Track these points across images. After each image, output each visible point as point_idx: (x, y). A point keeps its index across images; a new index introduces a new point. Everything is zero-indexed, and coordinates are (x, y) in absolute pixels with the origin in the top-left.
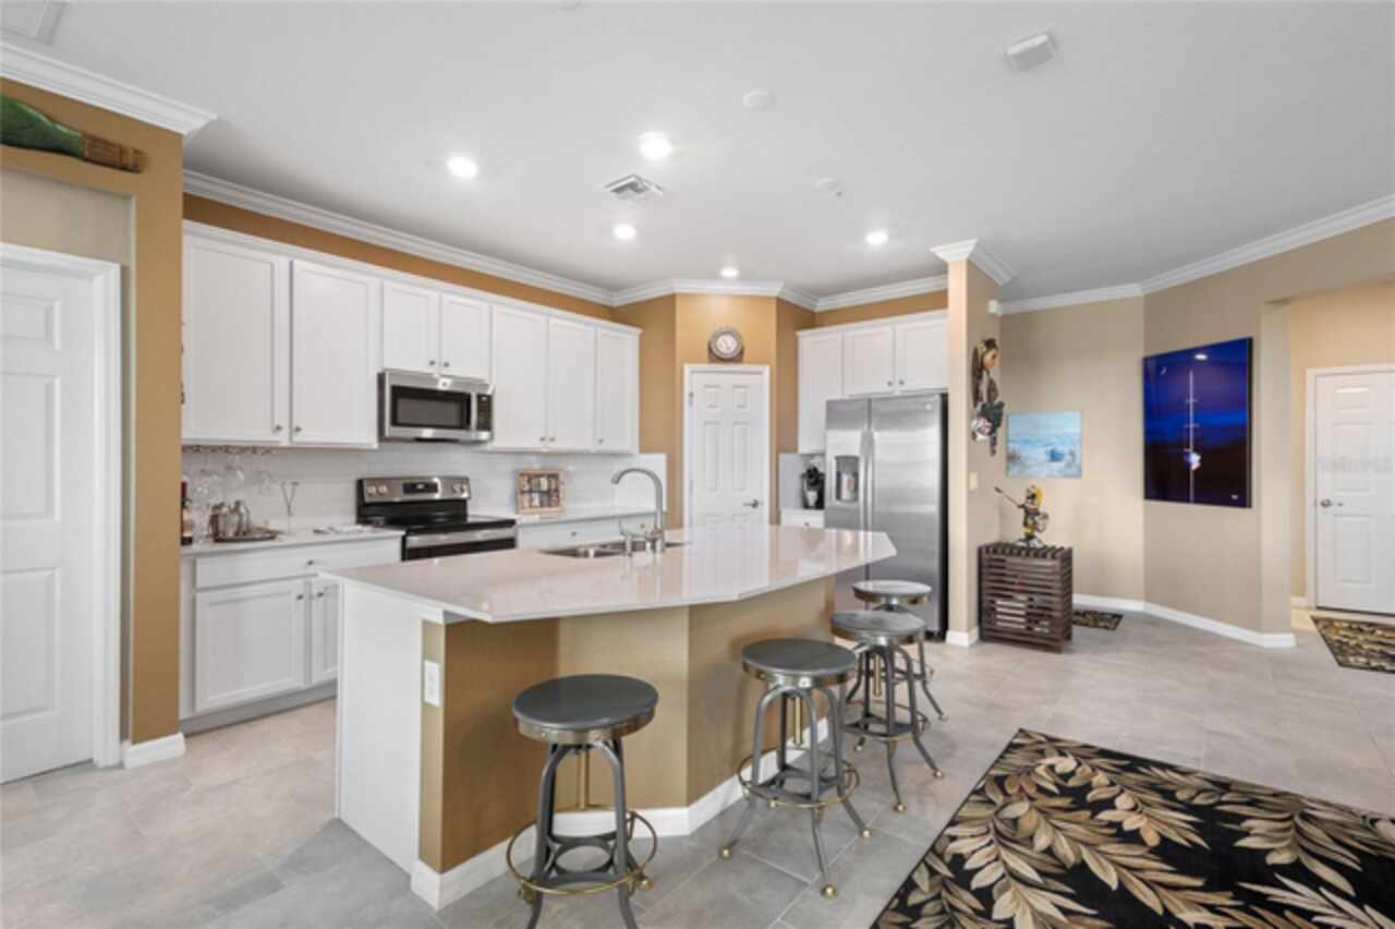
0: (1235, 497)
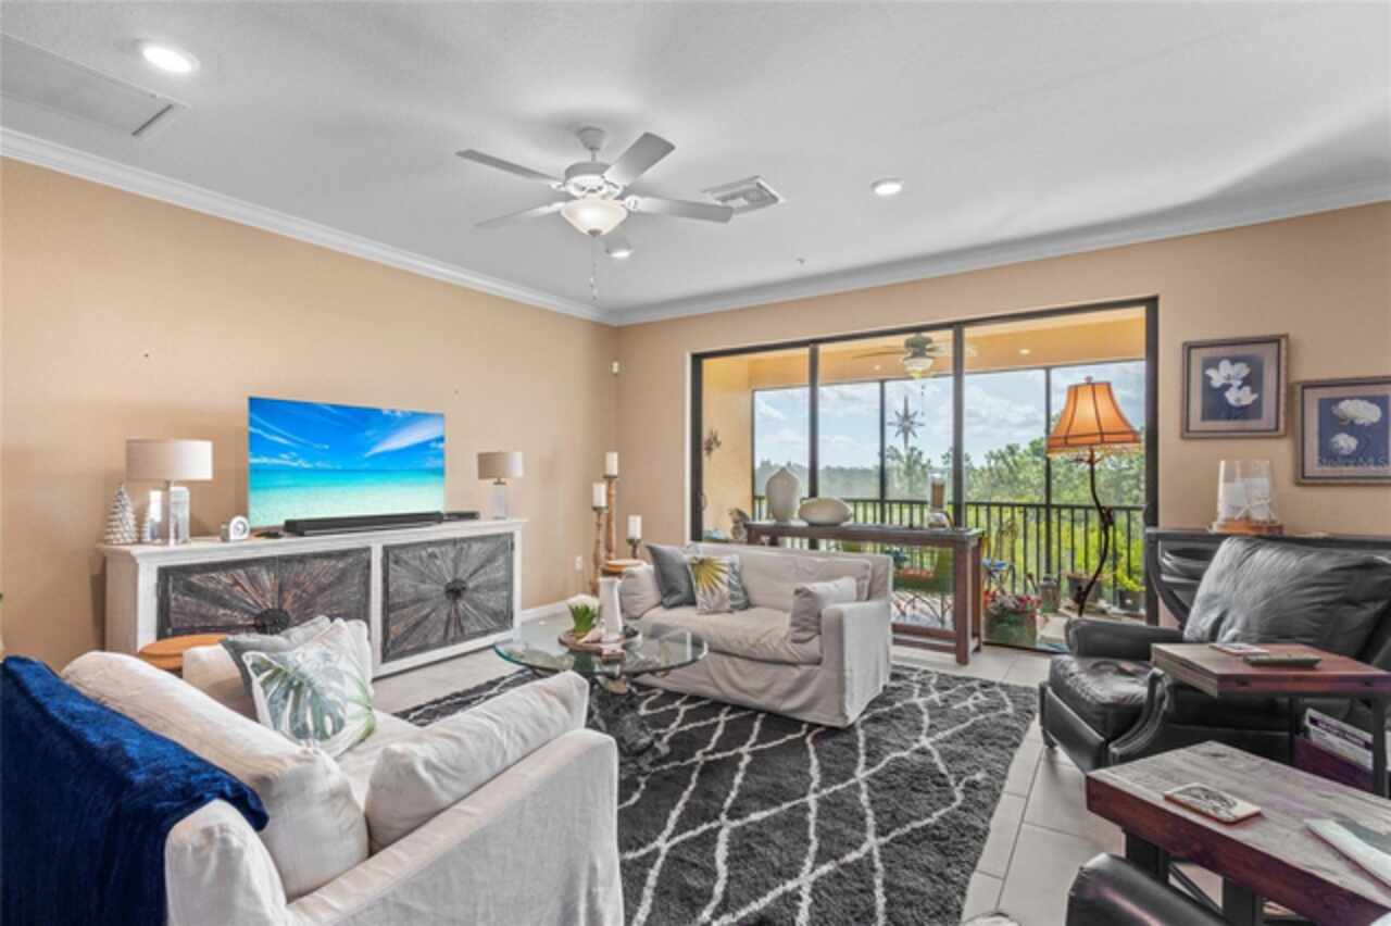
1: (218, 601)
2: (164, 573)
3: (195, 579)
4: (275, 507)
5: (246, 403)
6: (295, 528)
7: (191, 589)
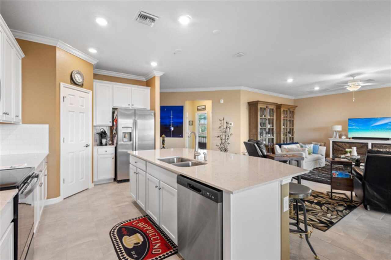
0: (180, 136)
1: (340, 147)
2: (333, 142)
3: (337, 143)
4: (351, 135)
5: (348, 119)
6: (353, 138)
7: (336, 144)
